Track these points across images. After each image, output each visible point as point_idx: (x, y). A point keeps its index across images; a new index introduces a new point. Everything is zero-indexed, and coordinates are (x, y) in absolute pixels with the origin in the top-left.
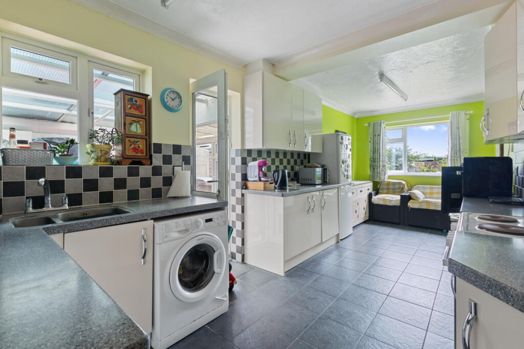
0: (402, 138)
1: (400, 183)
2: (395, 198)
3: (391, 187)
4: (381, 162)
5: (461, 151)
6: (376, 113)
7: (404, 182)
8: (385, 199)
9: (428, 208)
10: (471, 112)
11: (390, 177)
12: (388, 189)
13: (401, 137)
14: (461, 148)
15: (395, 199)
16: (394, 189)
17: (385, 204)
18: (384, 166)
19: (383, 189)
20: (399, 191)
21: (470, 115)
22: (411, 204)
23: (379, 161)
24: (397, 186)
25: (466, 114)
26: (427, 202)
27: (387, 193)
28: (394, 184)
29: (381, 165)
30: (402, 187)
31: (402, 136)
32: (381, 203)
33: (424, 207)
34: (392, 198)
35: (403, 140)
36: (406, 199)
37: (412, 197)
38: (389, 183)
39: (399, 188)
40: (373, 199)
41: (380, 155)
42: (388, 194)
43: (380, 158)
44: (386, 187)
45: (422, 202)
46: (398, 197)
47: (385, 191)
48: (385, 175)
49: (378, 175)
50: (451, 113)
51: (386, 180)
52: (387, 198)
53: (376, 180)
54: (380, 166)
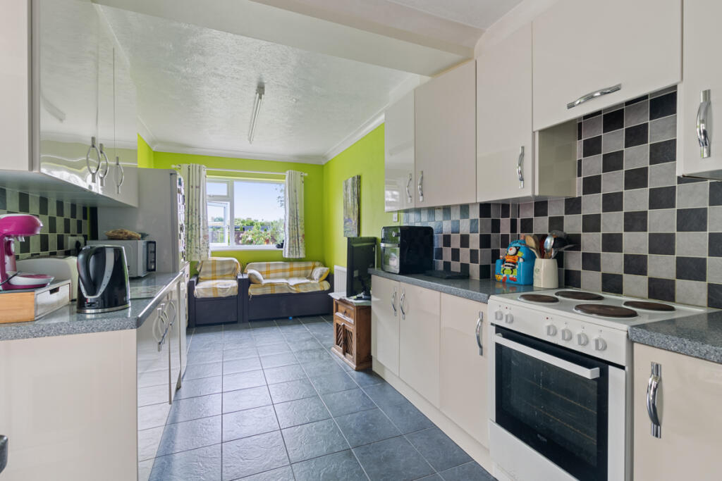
0: (228, 196)
1: (231, 262)
2: (229, 285)
3: (218, 268)
4: (201, 230)
5: (299, 218)
6: (190, 151)
7: (236, 260)
8: (216, 289)
9: (273, 293)
10: (306, 174)
11: (214, 253)
12: (214, 272)
13: (225, 194)
14: (299, 214)
15: (229, 287)
16: (222, 271)
17: (215, 296)
18: (206, 237)
19: (205, 272)
20: (229, 273)
21: (305, 178)
22: (253, 291)
23: (199, 229)
24: (227, 267)
25: (302, 176)
26: (272, 285)
27: (213, 279)
28: (223, 263)
29: (202, 235)
30: (233, 267)
31: (228, 193)
32: (210, 295)
33: (268, 291)
34: (225, 285)
35: (230, 198)
36: (245, 284)
37: (253, 280)
38: (214, 263)
39: (230, 269)
40: (195, 292)
41: (199, 219)
42: (215, 279)
43: (199, 224)
44: (209, 269)
45: (266, 285)
46: (234, 283)
47: (210, 275)
48: (207, 251)
49: (198, 250)
50: (288, 172)
51: (211, 258)
52: (218, 286)
53: (193, 259)
54: (200, 237)
